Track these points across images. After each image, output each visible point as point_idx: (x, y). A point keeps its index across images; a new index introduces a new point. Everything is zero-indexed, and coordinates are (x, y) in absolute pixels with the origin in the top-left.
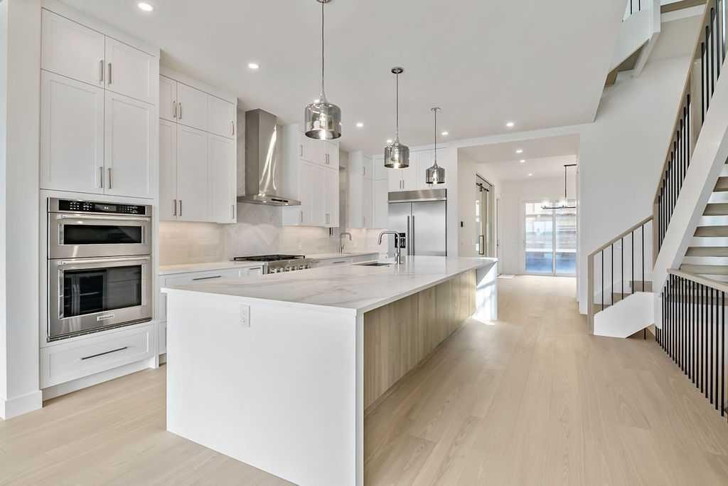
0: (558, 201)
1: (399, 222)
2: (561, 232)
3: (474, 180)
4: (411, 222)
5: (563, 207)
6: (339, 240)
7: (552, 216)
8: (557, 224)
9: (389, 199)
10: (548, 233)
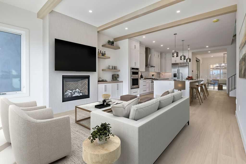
0: (221, 64)
1: (175, 70)
2: (223, 74)
3: (195, 59)
4: (178, 71)
5: (223, 66)
6: (159, 75)
7: (220, 68)
8: (221, 71)
9: (172, 65)
10: (219, 74)
